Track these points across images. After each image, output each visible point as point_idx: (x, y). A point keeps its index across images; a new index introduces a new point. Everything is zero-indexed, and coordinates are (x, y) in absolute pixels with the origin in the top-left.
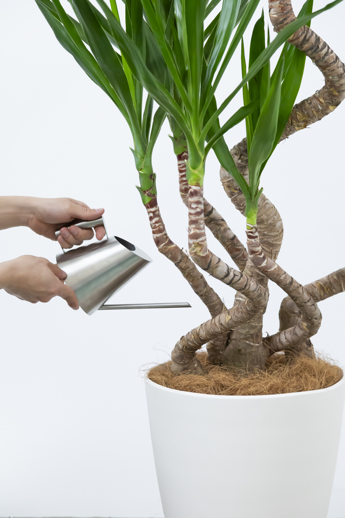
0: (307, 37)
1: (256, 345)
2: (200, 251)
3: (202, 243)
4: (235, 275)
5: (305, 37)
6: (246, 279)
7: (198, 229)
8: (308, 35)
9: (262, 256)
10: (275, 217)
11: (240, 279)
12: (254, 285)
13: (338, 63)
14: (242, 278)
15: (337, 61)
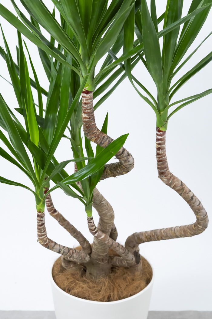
0: (102, 142)
1: (102, 263)
2: (42, 242)
3: (43, 239)
4: (64, 252)
5: (101, 142)
6: (72, 253)
7: (40, 233)
8: (103, 141)
9: (94, 231)
10: (106, 211)
11: (67, 254)
12: (76, 256)
13: (123, 155)
14: (68, 253)
15: (123, 154)
